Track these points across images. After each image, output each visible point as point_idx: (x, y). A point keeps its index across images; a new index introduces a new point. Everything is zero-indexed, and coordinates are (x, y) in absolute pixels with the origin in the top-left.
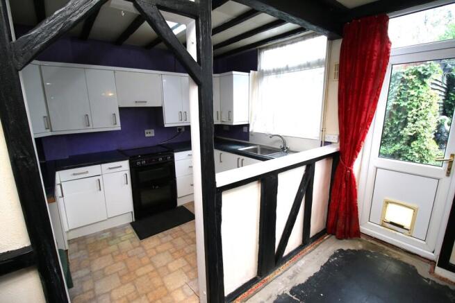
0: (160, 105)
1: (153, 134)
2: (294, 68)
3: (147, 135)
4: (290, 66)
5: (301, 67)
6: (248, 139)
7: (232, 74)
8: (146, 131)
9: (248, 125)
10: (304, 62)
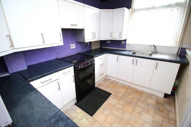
0: (83, 28)
1: (74, 47)
2: (159, 7)
3: (72, 48)
4: (155, 6)
5: (164, 7)
6: (125, 48)
7: (124, 9)
8: (71, 45)
9: (125, 40)
10: (167, 3)
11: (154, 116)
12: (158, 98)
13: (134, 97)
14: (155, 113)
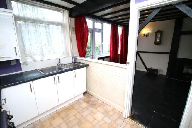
11: (98, 111)
12: (83, 100)
13: (74, 114)
14: (96, 109)
